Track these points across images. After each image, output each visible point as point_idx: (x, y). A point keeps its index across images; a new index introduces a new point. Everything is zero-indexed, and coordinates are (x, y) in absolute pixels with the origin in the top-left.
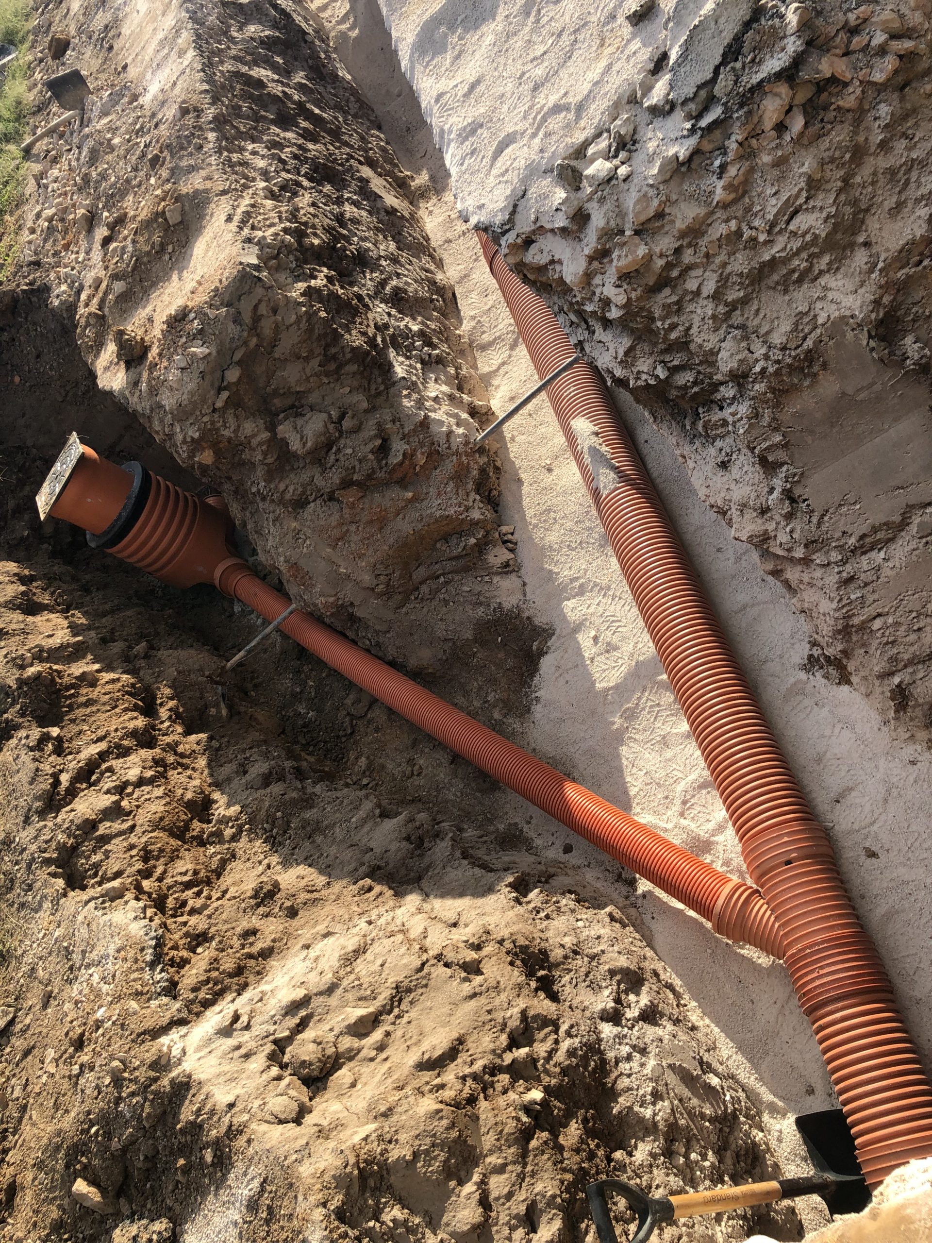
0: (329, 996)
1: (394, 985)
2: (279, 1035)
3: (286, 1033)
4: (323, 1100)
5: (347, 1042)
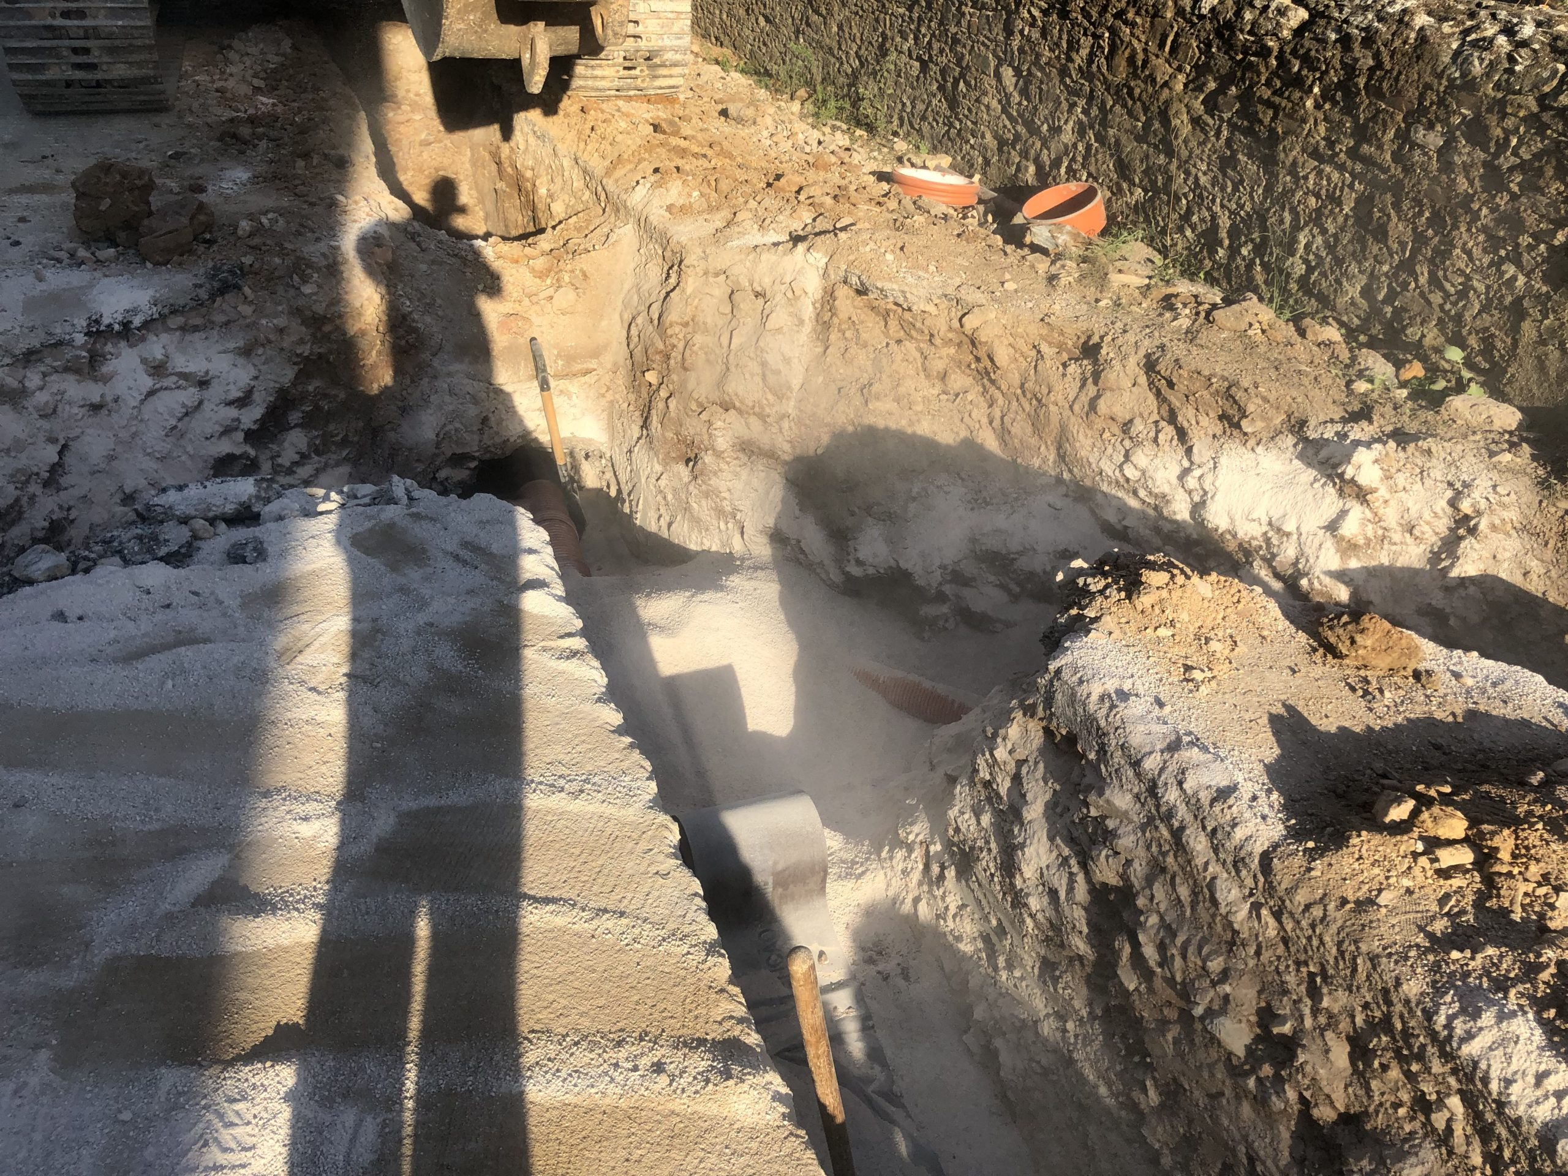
0: (757, 337)
1: (730, 369)
4: (725, 291)
5: (734, 324)
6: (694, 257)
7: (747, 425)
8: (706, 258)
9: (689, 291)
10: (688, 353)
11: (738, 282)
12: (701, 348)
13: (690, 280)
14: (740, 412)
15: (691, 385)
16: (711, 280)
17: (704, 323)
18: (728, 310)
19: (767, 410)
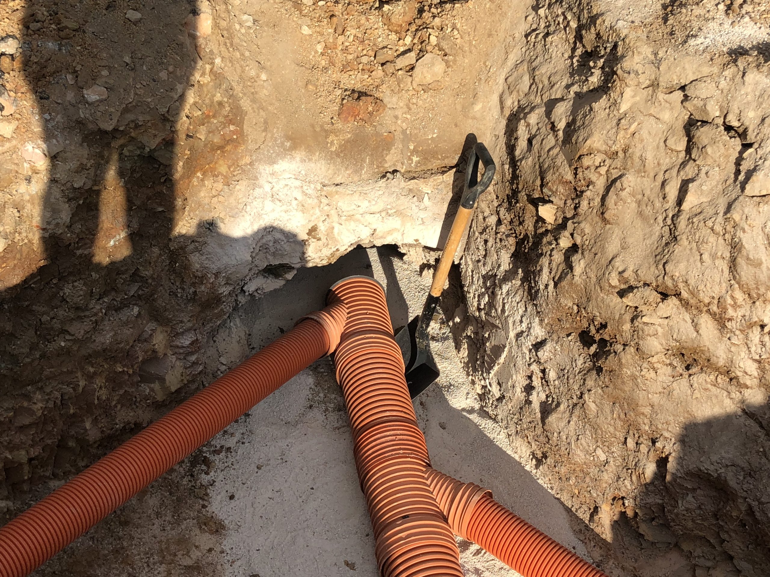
0: (729, 203)
1: (678, 238)
2: (751, 150)
3: (745, 155)
4: (681, 117)
5: (690, 171)
6: (637, 59)
7: (696, 327)
8: (657, 63)
9: (624, 108)
10: (611, 199)
11: (704, 109)
12: (633, 195)
13: (628, 92)
14: (686, 304)
15: (612, 248)
16: (661, 96)
17: (643, 160)
18: (682, 145)
19: (731, 312)
